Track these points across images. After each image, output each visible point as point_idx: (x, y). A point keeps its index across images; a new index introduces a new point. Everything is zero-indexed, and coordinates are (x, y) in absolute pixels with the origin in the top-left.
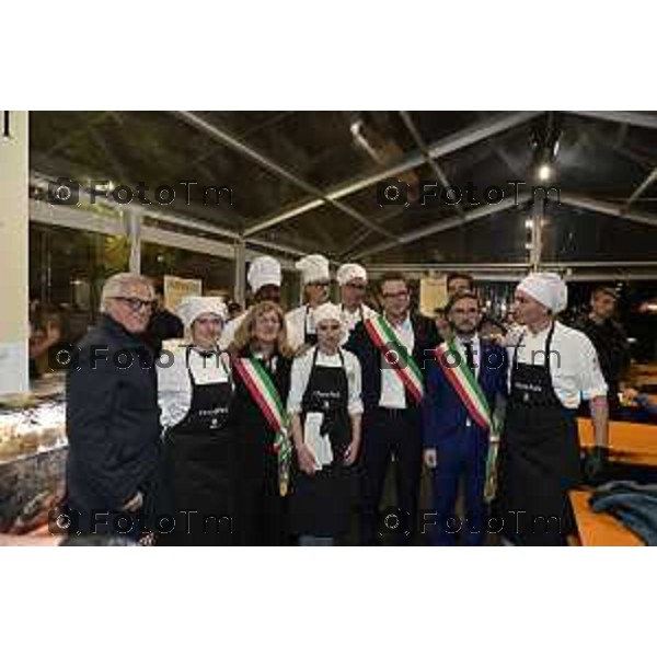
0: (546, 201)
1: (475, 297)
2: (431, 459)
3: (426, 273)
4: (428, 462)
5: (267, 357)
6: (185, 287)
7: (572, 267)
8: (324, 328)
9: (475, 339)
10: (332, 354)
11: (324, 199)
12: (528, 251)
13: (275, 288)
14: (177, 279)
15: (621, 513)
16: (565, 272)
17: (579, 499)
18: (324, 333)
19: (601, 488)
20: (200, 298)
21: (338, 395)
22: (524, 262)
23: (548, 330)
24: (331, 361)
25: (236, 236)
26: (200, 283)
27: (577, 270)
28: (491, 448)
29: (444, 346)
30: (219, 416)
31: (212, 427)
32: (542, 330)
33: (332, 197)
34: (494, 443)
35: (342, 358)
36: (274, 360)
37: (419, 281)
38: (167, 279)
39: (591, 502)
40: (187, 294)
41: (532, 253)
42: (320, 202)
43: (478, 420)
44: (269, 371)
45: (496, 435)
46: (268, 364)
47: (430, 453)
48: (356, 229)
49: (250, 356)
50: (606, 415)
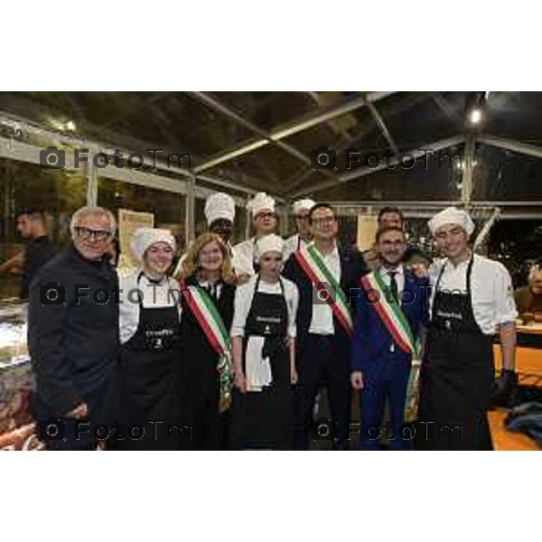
0: (477, 145)
1: (400, 230)
2: (357, 382)
3: (364, 210)
4: (354, 384)
5: (212, 284)
6: (139, 220)
7: (500, 206)
8: (268, 259)
9: (400, 269)
10: (274, 282)
11: (268, 139)
12: (460, 191)
13: (227, 222)
14: (130, 212)
15: (533, 433)
16: (493, 210)
17: (496, 418)
18: (266, 263)
19: (517, 409)
20: (153, 230)
21: (278, 320)
22: (455, 200)
23: (468, 262)
24: (273, 289)
25: (186, 173)
26: (152, 216)
27: (505, 209)
28: (412, 371)
29: (371, 276)
30: (164, 338)
31: (157, 347)
32: (462, 261)
33: (276, 137)
34: (416, 366)
35: (282, 286)
36: (219, 288)
37: (357, 218)
38: (122, 212)
39: (507, 422)
40: (141, 226)
41: (463, 192)
42: (265, 142)
43: (401, 345)
44: (213, 298)
45: (417, 359)
46: (212, 291)
47: (357, 376)
48: (298, 168)
49: (196, 284)
50: (514, 341)
